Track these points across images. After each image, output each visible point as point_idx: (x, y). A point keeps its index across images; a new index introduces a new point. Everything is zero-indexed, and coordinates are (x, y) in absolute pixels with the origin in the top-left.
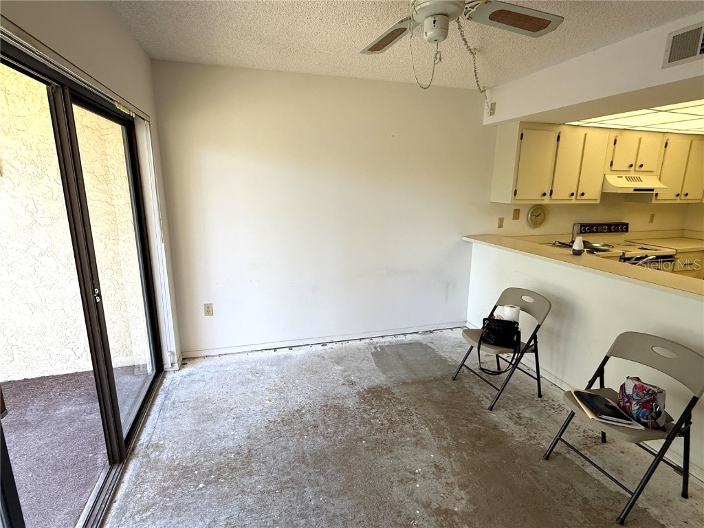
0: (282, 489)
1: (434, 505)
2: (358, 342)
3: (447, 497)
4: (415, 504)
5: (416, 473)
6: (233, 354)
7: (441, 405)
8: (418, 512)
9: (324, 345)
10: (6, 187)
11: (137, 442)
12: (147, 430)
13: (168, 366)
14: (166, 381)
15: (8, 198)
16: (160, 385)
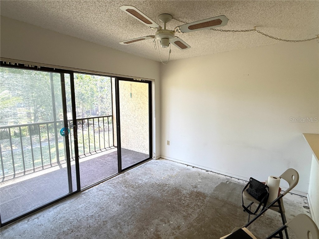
0: (134, 198)
1: (159, 233)
2: (223, 176)
3: (166, 235)
4: (155, 228)
5: (169, 222)
6: (174, 162)
7: (218, 214)
8: (152, 230)
9: (207, 171)
10: (132, 100)
11: (127, 171)
12: (132, 170)
13: (153, 157)
14: (150, 161)
15: (132, 103)
16: (147, 161)
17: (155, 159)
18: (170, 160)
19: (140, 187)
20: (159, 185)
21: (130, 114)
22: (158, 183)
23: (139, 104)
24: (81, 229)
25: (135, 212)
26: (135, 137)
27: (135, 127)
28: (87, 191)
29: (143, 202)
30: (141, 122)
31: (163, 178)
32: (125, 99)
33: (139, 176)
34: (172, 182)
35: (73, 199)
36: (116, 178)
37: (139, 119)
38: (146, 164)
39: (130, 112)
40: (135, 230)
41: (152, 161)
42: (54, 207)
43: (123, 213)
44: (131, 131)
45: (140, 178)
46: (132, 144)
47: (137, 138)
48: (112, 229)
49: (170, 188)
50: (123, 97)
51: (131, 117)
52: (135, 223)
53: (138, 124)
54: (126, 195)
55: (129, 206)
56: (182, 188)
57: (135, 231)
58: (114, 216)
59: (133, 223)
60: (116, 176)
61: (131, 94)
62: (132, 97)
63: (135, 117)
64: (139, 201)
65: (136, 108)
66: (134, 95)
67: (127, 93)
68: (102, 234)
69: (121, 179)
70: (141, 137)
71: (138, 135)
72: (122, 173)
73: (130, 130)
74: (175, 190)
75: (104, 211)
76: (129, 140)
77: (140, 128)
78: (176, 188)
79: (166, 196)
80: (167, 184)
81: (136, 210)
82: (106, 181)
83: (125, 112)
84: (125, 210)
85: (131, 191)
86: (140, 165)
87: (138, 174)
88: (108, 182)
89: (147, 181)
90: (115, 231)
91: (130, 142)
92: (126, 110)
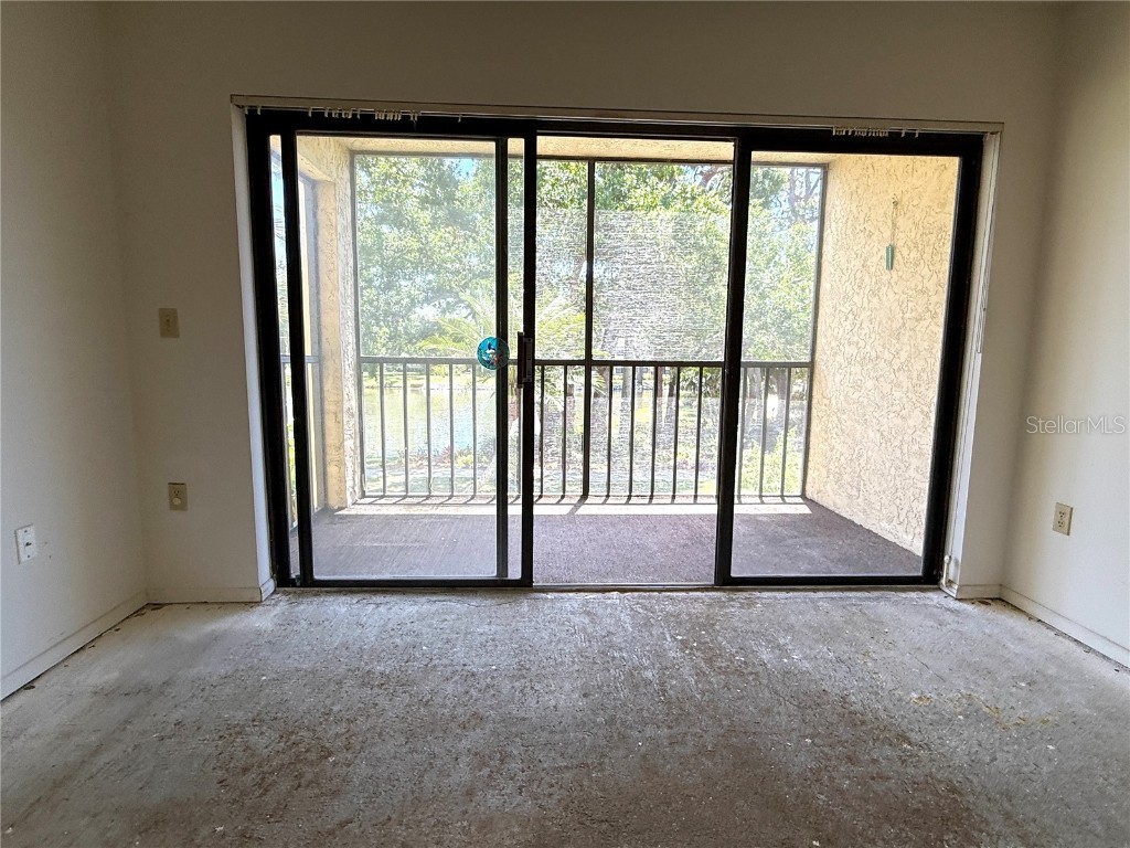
10: (892, 281)
11: (755, 590)
12: (783, 595)
13: (943, 581)
14: (913, 595)
15: (891, 296)
16: (896, 590)
17: (953, 592)
18: (1059, 634)
19: (741, 674)
20: (853, 719)
21: (880, 349)
22: (858, 707)
23: (924, 293)
24: (405, 692)
25: (607, 760)
26: (888, 464)
27: (892, 415)
28: (550, 596)
29: (683, 743)
30: (922, 389)
31: (915, 695)
32: (867, 279)
33: (790, 629)
34: (958, 746)
35: (493, 598)
36: (683, 600)
37: (915, 375)
38: (877, 599)
39: (876, 343)
40: (516, 830)
41: (934, 597)
42: (434, 598)
43: (564, 731)
44: (871, 434)
45: (782, 641)
46: (873, 498)
47: (893, 471)
48: (464, 760)
49: (911, 770)
50: (859, 275)
51: (882, 364)
52: (553, 801)
53: (905, 400)
54: (649, 674)
55: (611, 722)
56: (1008, 816)
57: (512, 836)
58: (524, 719)
59: (550, 795)
60: (691, 593)
61: (892, 251)
62: (895, 265)
63: (896, 363)
64: (670, 727)
65: (907, 315)
66: (905, 255)
67: (875, 250)
68: (423, 752)
69: (699, 608)
70: (912, 470)
71: (898, 455)
72: (724, 590)
73: (870, 431)
74: (937, 794)
75: (517, 684)
76: (859, 476)
77: (911, 422)
78: (953, 790)
79: (841, 792)
80: (914, 736)
81: (621, 753)
82: (636, 594)
83: (858, 343)
84: (580, 725)
85: (686, 671)
86: (841, 590)
87: (792, 619)
88: (644, 598)
89: (806, 665)
90: (462, 774)
91: (862, 488)
92: (863, 333)
